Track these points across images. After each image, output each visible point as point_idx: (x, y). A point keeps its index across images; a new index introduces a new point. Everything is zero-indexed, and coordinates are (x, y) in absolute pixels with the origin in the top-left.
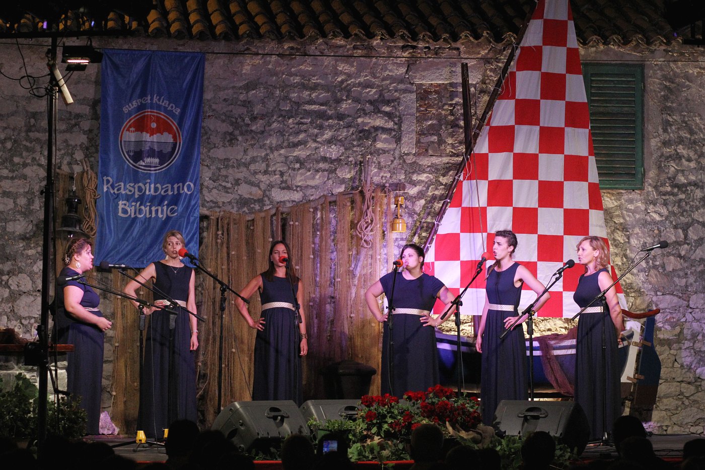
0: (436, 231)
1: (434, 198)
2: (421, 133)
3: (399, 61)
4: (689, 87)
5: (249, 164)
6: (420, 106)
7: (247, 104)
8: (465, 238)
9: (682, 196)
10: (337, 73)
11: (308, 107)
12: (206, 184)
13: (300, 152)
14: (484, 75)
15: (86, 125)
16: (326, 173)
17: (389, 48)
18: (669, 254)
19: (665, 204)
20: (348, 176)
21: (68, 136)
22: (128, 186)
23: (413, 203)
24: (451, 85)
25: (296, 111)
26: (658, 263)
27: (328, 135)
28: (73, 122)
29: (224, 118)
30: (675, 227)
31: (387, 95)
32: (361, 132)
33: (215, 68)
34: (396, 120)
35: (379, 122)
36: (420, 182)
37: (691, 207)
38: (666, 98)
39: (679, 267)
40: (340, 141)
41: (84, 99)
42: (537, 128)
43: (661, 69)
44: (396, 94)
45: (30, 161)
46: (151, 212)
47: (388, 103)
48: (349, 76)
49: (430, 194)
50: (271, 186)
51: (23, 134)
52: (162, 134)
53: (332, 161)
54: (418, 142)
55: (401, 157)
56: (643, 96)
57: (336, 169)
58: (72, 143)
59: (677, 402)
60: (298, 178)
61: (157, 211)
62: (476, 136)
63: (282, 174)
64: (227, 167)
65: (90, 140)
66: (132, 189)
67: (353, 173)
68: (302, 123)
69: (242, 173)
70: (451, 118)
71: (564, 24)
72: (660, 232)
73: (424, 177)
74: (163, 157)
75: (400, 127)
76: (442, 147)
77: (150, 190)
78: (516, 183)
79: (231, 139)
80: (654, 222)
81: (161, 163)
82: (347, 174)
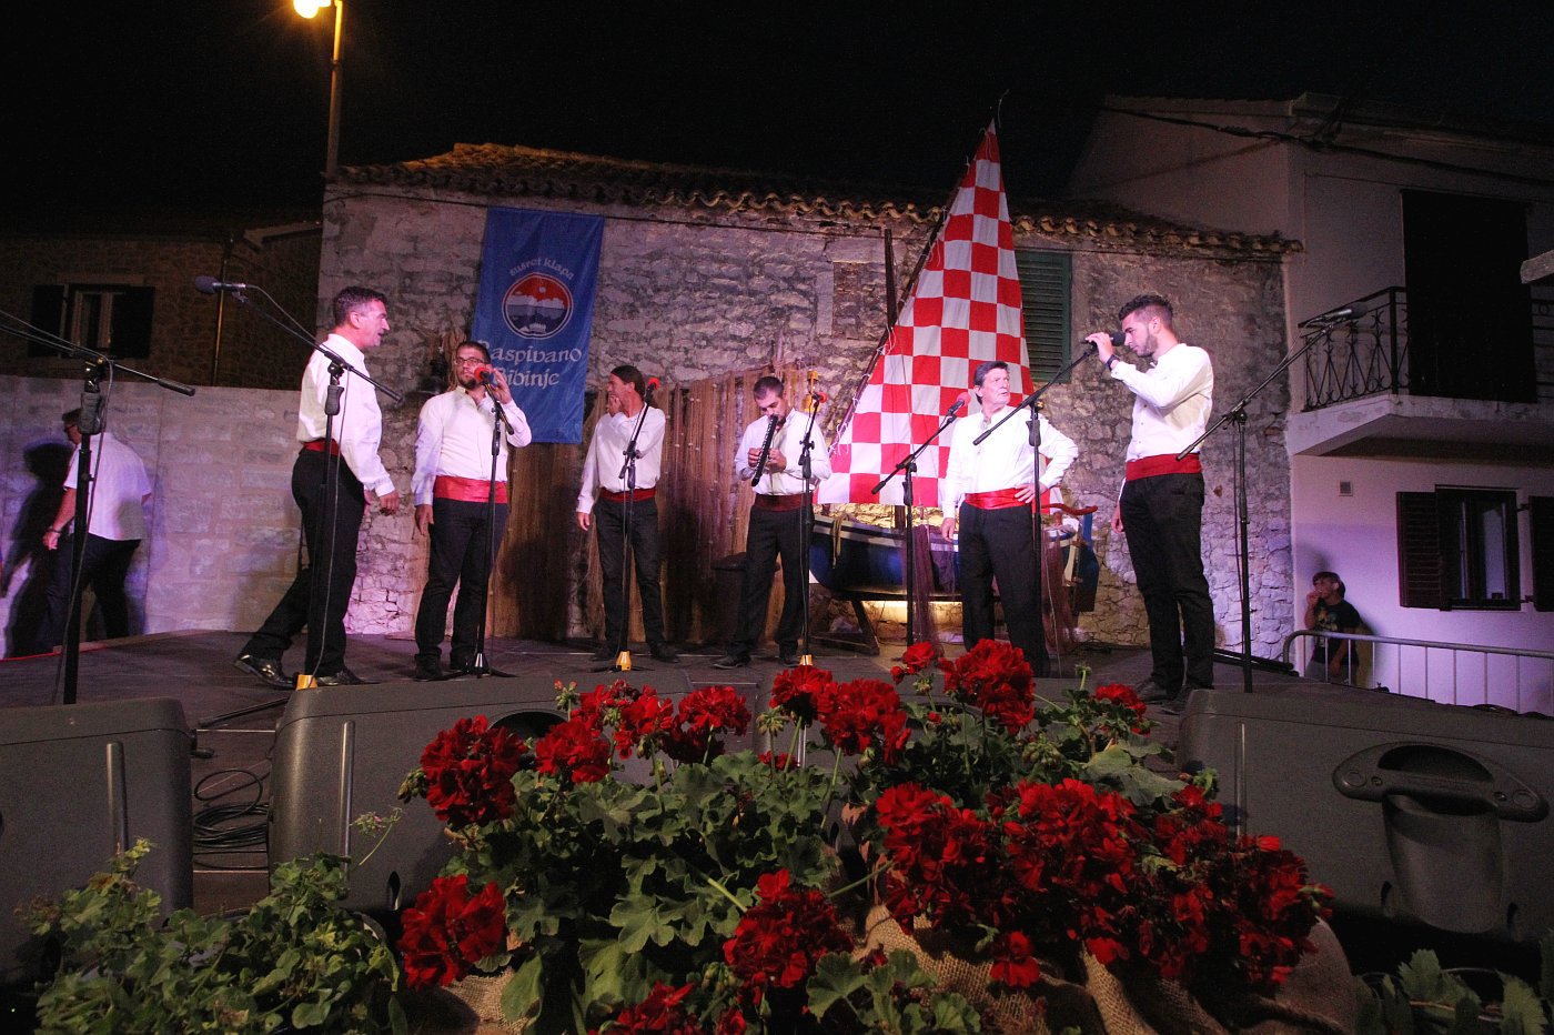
0: (854, 410)
1: (850, 383)
2: (838, 315)
3: (816, 237)
4: (1117, 280)
5: (652, 338)
6: (839, 286)
7: (649, 274)
8: (886, 418)
9: (1110, 392)
10: (749, 247)
11: (716, 281)
12: (601, 358)
13: (708, 329)
14: (906, 257)
15: (469, 288)
16: (735, 353)
17: (806, 223)
18: (1096, 452)
19: (1093, 399)
20: (759, 357)
21: (447, 299)
22: (508, 353)
23: (829, 388)
24: (871, 265)
25: (705, 283)
26: (1085, 460)
27: (738, 311)
28: (454, 284)
29: (624, 287)
30: (1103, 423)
31: (803, 274)
32: (774, 310)
33: (614, 235)
34: (812, 299)
35: (794, 300)
36: (836, 366)
37: (1119, 403)
38: (1094, 290)
39: (1107, 465)
40: (751, 318)
41: (469, 261)
42: (968, 302)
43: (1089, 260)
44: (813, 272)
45: (403, 325)
46: (530, 380)
47: (803, 280)
48: (763, 250)
49: (846, 378)
50: (674, 363)
51: (397, 295)
52: (552, 299)
53: (741, 340)
54: (835, 323)
55: (816, 339)
56: (1070, 287)
57: (745, 349)
58: (452, 306)
59: (1104, 607)
60: (704, 357)
61: (537, 379)
62: (901, 305)
63: (686, 351)
64: (625, 341)
65: (473, 305)
66: (512, 356)
67: (765, 353)
68: (710, 298)
69: (643, 349)
70: (870, 300)
71: (996, 195)
72: (1087, 428)
73: (840, 361)
74: (551, 324)
75: (816, 307)
76: (861, 330)
77: (531, 356)
78: (944, 360)
79: (632, 311)
80: (1080, 418)
81: (547, 331)
82: (756, 353)
